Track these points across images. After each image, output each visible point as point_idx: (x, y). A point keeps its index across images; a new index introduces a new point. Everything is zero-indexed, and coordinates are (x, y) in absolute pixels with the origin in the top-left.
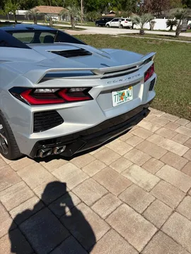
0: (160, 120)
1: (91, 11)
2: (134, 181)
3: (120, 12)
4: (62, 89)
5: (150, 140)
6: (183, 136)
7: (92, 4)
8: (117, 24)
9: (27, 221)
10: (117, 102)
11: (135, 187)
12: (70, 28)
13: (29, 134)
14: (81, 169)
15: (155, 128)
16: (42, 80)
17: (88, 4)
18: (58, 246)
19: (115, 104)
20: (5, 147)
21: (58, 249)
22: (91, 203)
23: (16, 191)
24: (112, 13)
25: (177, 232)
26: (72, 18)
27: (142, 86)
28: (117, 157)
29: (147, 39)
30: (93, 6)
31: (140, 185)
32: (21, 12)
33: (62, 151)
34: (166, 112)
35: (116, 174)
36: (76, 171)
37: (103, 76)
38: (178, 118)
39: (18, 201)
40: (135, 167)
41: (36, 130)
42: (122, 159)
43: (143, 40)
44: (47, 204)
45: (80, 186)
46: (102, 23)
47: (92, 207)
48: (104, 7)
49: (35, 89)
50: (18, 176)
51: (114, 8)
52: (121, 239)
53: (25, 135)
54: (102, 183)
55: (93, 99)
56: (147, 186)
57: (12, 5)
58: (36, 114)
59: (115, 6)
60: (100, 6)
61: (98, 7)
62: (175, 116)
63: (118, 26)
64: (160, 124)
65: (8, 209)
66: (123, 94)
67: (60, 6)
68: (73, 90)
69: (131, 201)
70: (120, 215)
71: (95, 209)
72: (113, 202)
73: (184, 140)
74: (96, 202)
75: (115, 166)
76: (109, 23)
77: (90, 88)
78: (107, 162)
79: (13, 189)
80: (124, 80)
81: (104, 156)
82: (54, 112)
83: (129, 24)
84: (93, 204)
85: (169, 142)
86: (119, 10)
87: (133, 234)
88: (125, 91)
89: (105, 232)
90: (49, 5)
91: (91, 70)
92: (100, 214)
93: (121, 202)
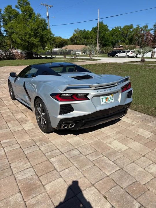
0: (139, 118)
1: (105, 46)
2: (112, 147)
3: (127, 46)
4: (74, 94)
5: (129, 128)
6: (152, 127)
7: (106, 41)
8: (124, 55)
9: (53, 158)
10: (103, 102)
11: (112, 150)
12: (88, 59)
13: (57, 116)
14: (83, 140)
15: (134, 122)
16: (65, 90)
17: (103, 42)
18: (67, 168)
19: (102, 103)
20: (44, 125)
21: (67, 170)
22: (86, 154)
23: (48, 146)
24: (121, 47)
25: (131, 171)
26: (90, 53)
27: (120, 94)
28: (105, 135)
29: (146, 65)
30: (107, 43)
31: (116, 149)
32: (55, 50)
33: (73, 127)
34: (145, 114)
35: (103, 143)
36: (80, 140)
37: (95, 88)
38: (152, 117)
39: (49, 150)
40: (115, 141)
41: (60, 114)
42: (109, 137)
43: (142, 65)
44: (63, 153)
45: (82, 147)
46: (113, 54)
47: (87, 156)
48: (115, 43)
49: (62, 94)
50: (49, 141)
51: (123, 44)
52: (99, 170)
53: (55, 116)
54: (93, 147)
55: (89, 99)
56: (120, 150)
57: (50, 46)
58: (61, 105)
59: (124, 41)
60: (112, 42)
61: (110, 44)
62: (150, 116)
63: (125, 56)
64: (138, 120)
65: (44, 153)
66: (107, 98)
67: (83, 44)
68: (80, 95)
69: (108, 156)
70: (101, 160)
71: (88, 157)
72: (98, 155)
73: (152, 130)
74: (88, 154)
75: (103, 140)
76: (118, 54)
77: (88, 94)
78: (99, 137)
79: (47, 145)
80: (107, 91)
81: (98, 135)
82: (70, 105)
83: (134, 54)
84: (87, 155)
85: (141, 130)
86: (126, 44)
87: (106, 168)
88: (109, 97)
89: (91, 166)
90: (75, 44)
91: (89, 86)
92: (90, 159)
93: (102, 156)
